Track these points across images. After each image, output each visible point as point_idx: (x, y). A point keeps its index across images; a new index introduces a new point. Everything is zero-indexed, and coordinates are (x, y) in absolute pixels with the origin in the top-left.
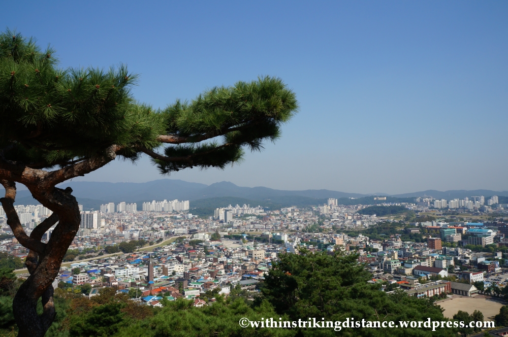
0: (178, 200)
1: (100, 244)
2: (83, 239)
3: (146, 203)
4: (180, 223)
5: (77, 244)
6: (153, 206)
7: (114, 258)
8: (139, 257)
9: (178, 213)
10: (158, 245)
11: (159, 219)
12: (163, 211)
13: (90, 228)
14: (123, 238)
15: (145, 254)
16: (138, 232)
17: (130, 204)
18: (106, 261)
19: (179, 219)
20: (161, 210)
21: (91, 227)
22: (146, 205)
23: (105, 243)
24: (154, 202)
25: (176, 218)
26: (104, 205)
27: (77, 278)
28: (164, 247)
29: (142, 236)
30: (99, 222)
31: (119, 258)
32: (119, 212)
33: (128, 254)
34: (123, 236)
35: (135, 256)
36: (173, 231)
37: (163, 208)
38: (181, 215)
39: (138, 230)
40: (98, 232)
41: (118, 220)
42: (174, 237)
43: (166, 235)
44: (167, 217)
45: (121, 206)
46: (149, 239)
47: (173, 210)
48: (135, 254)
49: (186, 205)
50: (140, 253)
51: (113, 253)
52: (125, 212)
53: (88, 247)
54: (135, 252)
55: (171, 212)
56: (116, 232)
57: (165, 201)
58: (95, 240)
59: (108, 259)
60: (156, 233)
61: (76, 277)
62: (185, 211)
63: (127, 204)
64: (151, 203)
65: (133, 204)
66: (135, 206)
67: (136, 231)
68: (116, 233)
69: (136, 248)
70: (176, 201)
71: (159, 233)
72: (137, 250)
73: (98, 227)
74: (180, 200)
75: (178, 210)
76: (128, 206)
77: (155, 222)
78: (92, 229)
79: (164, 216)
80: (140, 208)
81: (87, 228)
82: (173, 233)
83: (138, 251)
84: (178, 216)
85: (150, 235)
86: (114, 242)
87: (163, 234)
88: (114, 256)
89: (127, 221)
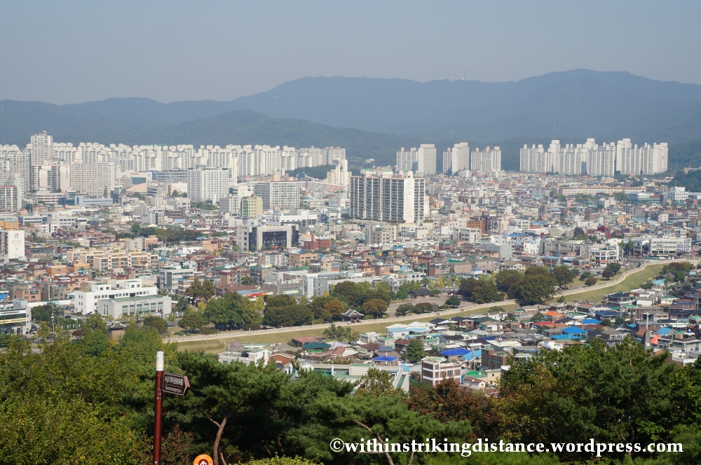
0: (633, 143)
1: (438, 272)
2: (386, 253)
3: (530, 146)
4: (655, 218)
5: (378, 267)
6: (553, 155)
7: (497, 317)
8: (569, 319)
9: (637, 184)
10: (609, 284)
11: (582, 199)
12: (584, 173)
13: (394, 222)
14: (496, 256)
15: (582, 310)
16: (539, 240)
17: (482, 149)
18: (476, 324)
19: (644, 202)
20: (577, 170)
21: (398, 218)
22: (530, 155)
23: (452, 270)
24: (555, 144)
25: (634, 200)
26: (408, 149)
27: (434, 371)
28: (636, 294)
29: (554, 253)
30: (418, 204)
31: (511, 316)
32: (449, 173)
33: (534, 308)
34: (495, 250)
35: (558, 315)
36: (644, 243)
37: (584, 165)
38: (649, 190)
39: (534, 235)
40: (420, 234)
41: (461, 199)
42: (653, 262)
43: (626, 254)
44: (607, 196)
45: (457, 155)
46: (576, 263)
47: (617, 173)
48: (553, 309)
49: (658, 157)
50: (568, 307)
51: (487, 300)
52: (468, 174)
53: (410, 279)
54: (553, 304)
55: (611, 180)
56: (472, 236)
57: (590, 143)
58: (420, 257)
59: (484, 320)
60: (596, 248)
61: (431, 367)
62: (657, 176)
63: (472, 149)
64: (546, 148)
65: (492, 148)
66: (496, 155)
67: (530, 238)
68: (472, 241)
69: (553, 292)
70: (625, 143)
71: (603, 246)
72: (557, 296)
73: (416, 218)
74: (638, 141)
75: (633, 171)
76: (478, 156)
77: (574, 210)
78: (401, 225)
79: (593, 191)
80: (510, 163)
81: (386, 219)
82: (646, 248)
83: (561, 300)
84: (642, 195)
85: (578, 252)
86: (474, 268)
87: (617, 250)
88: (495, 310)
89: (487, 201)
